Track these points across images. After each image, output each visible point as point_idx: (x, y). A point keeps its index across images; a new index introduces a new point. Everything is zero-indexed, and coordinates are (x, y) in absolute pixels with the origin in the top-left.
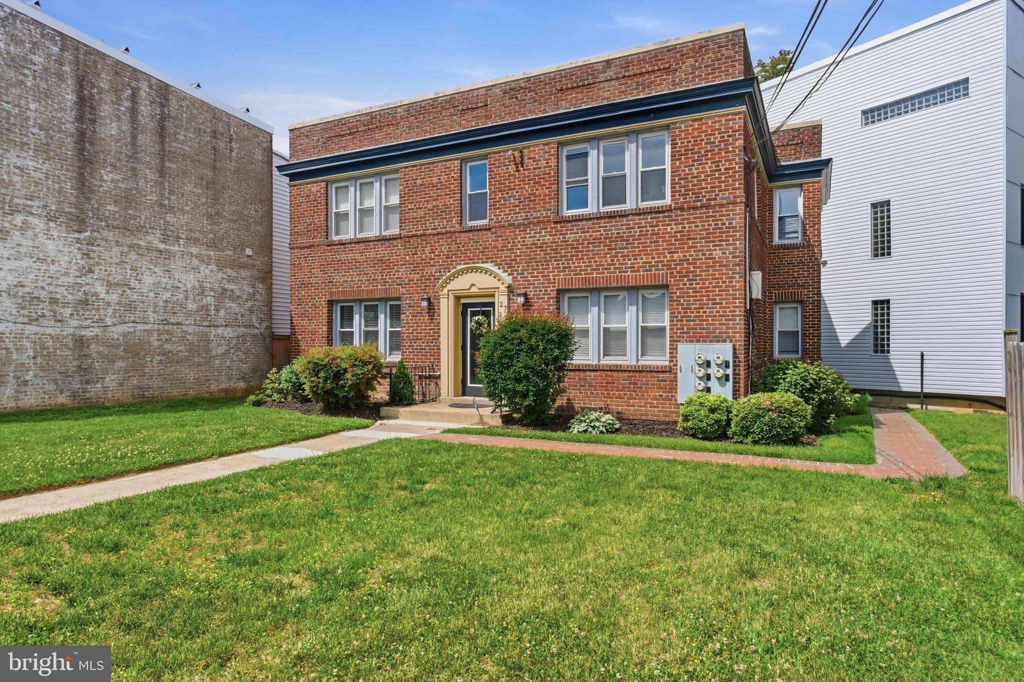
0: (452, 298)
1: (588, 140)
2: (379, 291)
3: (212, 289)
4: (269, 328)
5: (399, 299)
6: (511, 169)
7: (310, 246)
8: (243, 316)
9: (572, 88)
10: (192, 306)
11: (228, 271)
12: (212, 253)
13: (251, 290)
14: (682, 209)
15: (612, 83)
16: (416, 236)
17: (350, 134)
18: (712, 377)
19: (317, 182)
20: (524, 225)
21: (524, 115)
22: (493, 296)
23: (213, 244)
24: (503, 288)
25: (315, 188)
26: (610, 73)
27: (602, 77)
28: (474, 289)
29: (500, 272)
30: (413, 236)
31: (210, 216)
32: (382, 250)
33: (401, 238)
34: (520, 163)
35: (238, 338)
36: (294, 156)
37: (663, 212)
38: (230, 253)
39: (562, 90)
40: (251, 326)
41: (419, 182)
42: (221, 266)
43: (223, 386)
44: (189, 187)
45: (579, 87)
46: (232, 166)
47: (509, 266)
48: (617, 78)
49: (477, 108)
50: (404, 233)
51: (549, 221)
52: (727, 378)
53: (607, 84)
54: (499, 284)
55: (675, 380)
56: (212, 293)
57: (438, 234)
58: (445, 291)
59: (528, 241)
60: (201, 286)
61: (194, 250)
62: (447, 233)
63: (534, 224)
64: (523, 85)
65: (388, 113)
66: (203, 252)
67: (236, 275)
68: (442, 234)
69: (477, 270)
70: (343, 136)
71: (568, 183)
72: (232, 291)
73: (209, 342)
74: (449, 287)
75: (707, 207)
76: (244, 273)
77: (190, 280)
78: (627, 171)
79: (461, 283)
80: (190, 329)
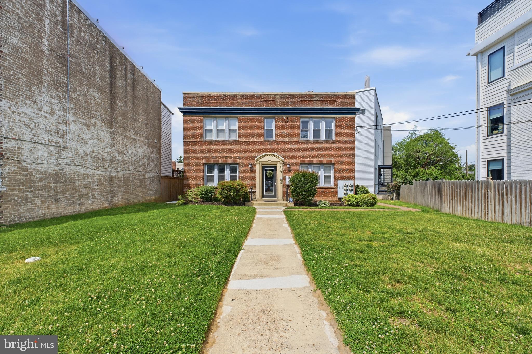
0: (261, 164)
1: (309, 118)
2: (229, 160)
3: (146, 156)
4: (160, 173)
5: (238, 164)
6: (284, 123)
7: (195, 142)
8: (154, 168)
9: (305, 101)
10: (141, 163)
11: (150, 148)
12: (146, 141)
13: (156, 157)
14: (339, 142)
15: (318, 102)
16: (246, 142)
17: (215, 100)
18: (348, 190)
19: (199, 117)
20: (288, 142)
21: (288, 106)
22: (277, 164)
23: (147, 137)
24: (281, 162)
25: (197, 119)
26: (317, 98)
27: (315, 99)
28: (270, 162)
29: (280, 156)
30: (244, 142)
31: (146, 125)
32: (230, 146)
33: (239, 142)
34: (287, 122)
35: (153, 177)
36: (186, 104)
37: (333, 142)
38: (151, 141)
39: (301, 100)
40: (155, 172)
41: (247, 123)
42: (149, 147)
43: (149, 198)
44: (140, 111)
45: (307, 101)
46: (151, 104)
47: (283, 154)
48: (320, 101)
49: (271, 101)
50: (240, 140)
51: (297, 141)
52: (352, 190)
53: (316, 102)
54: (279, 160)
55: (337, 191)
56: (146, 158)
57: (255, 142)
58: (258, 162)
59: (290, 147)
60: (144, 155)
61: (142, 139)
62: (258, 142)
63: (291, 141)
64: (288, 96)
65: (233, 96)
66: (144, 140)
67: (152, 150)
68: (257, 142)
69: (271, 155)
70: (211, 101)
71: (302, 130)
72: (151, 157)
73: (145, 179)
74: (260, 161)
75: (346, 142)
76: (155, 150)
77: (140, 151)
78: (321, 128)
79: (265, 159)
80: (141, 173)
